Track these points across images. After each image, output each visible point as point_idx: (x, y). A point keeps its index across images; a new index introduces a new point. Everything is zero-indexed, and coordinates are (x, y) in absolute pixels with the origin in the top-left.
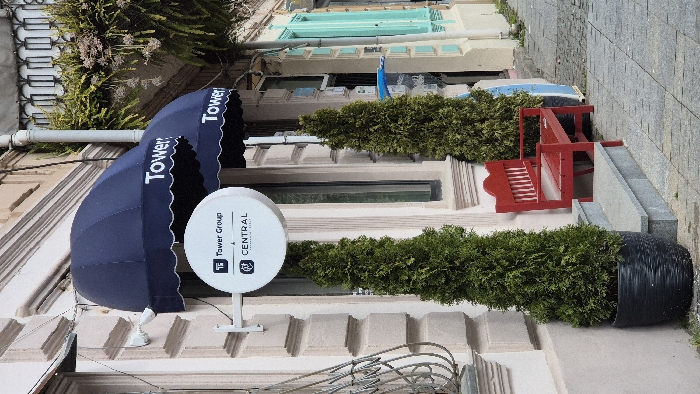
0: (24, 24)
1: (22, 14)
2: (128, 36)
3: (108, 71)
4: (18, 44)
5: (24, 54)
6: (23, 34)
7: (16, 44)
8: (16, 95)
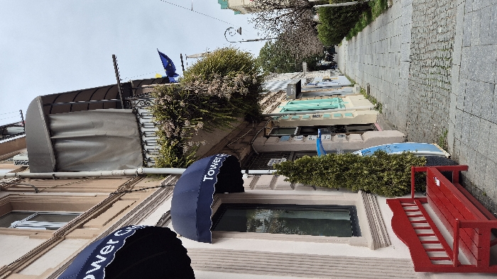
0: (141, 116)
1: (141, 111)
2: (186, 121)
3: (179, 138)
4: (140, 126)
5: (143, 130)
6: (142, 121)
7: (138, 125)
8: (141, 149)
